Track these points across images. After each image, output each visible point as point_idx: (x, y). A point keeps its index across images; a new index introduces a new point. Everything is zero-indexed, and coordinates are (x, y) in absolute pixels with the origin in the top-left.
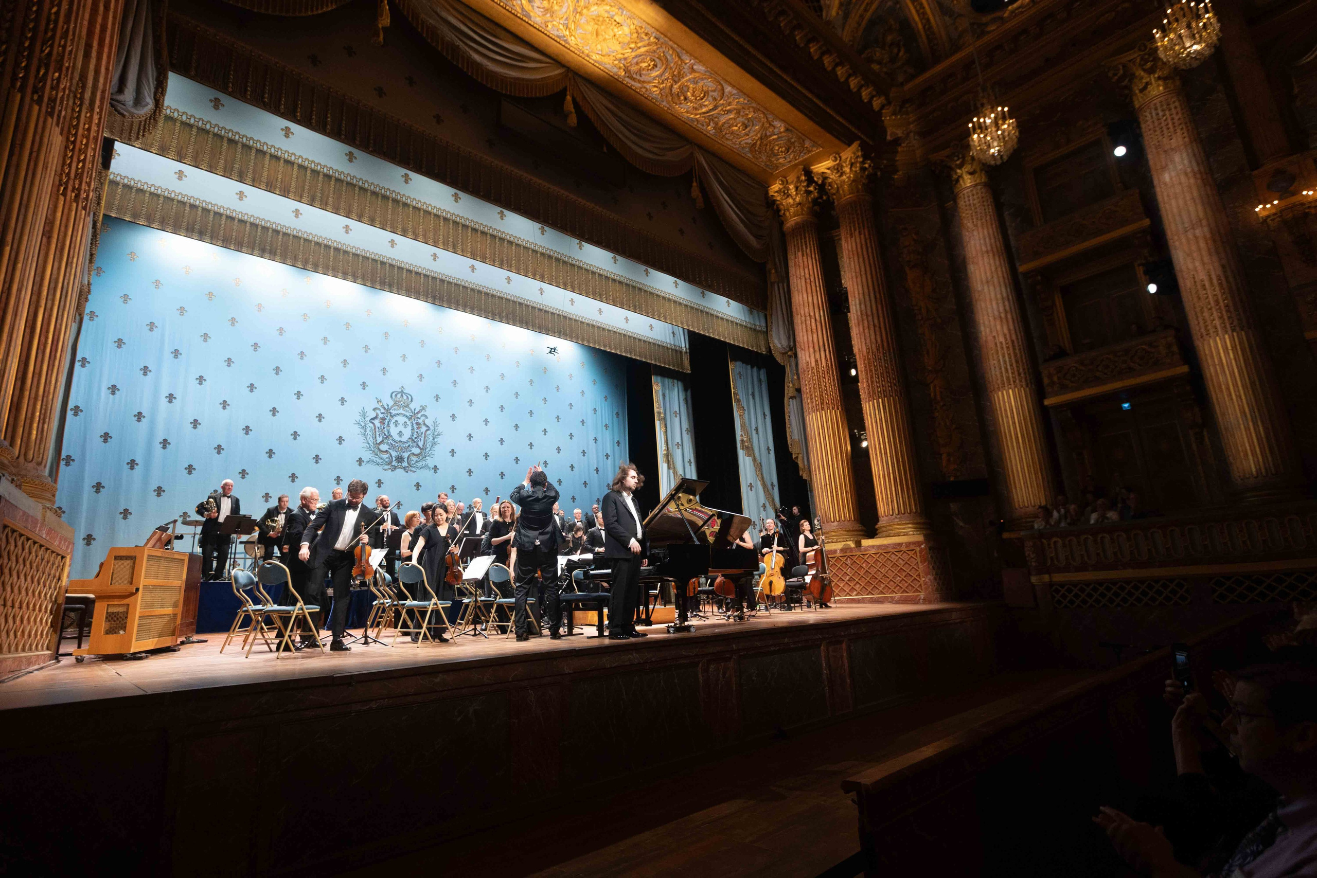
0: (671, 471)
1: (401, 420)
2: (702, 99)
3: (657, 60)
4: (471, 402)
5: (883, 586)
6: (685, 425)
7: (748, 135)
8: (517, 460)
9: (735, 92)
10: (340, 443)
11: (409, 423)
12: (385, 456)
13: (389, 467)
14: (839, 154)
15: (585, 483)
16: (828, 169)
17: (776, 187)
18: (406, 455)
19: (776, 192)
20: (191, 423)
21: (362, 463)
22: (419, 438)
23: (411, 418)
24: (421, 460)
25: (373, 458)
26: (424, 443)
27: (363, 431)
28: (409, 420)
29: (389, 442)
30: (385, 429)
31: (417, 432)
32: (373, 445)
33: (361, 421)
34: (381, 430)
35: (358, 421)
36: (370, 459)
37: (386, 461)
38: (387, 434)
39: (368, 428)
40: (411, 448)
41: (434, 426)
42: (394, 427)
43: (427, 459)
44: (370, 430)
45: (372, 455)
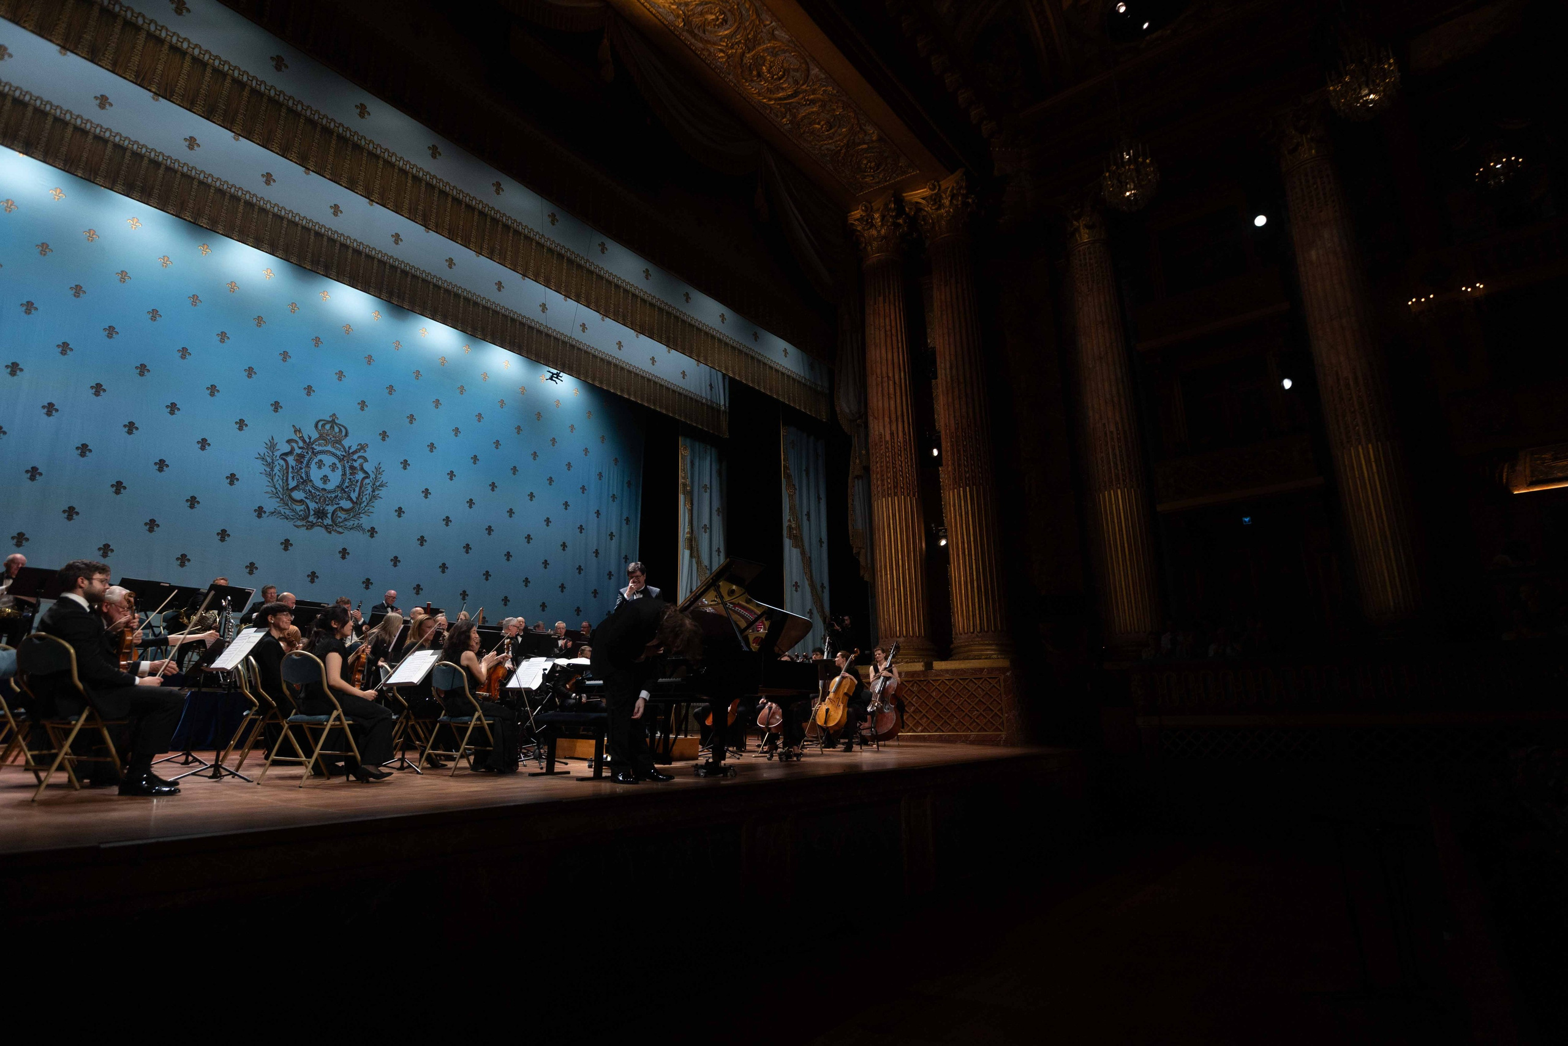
0: (694, 560)
1: (328, 460)
2: (780, 79)
3: (729, 14)
4: (432, 447)
5: (955, 720)
6: (716, 505)
7: (831, 138)
8: (490, 530)
9: (823, 76)
10: (232, 483)
11: (339, 465)
12: (299, 508)
13: (304, 523)
14: (938, 182)
15: (580, 569)
16: (923, 199)
17: (857, 213)
18: (330, 509)
19: (858, 220)
21: (263, 514)
22: (352, 488)
23: (343, 459)
24: (352, 517)
25: (281, 509)
26: (359, 495)
27: (268, 470)
28: (340, 462)
29: (307, 488)
30: (303, 470)
31: (350, 479)
32: (281, 491)
33: (268, 455)
34: (296, 471)
35: (262, 455)
36: (275, 509)
37: (299, 514)
38: (305, 477)
39: (277, 466)
40: (339, 500)
41: (376, 473)
42: (317, 469)
43: (362, 518)
44: (279, 470)
45: (278, 505)
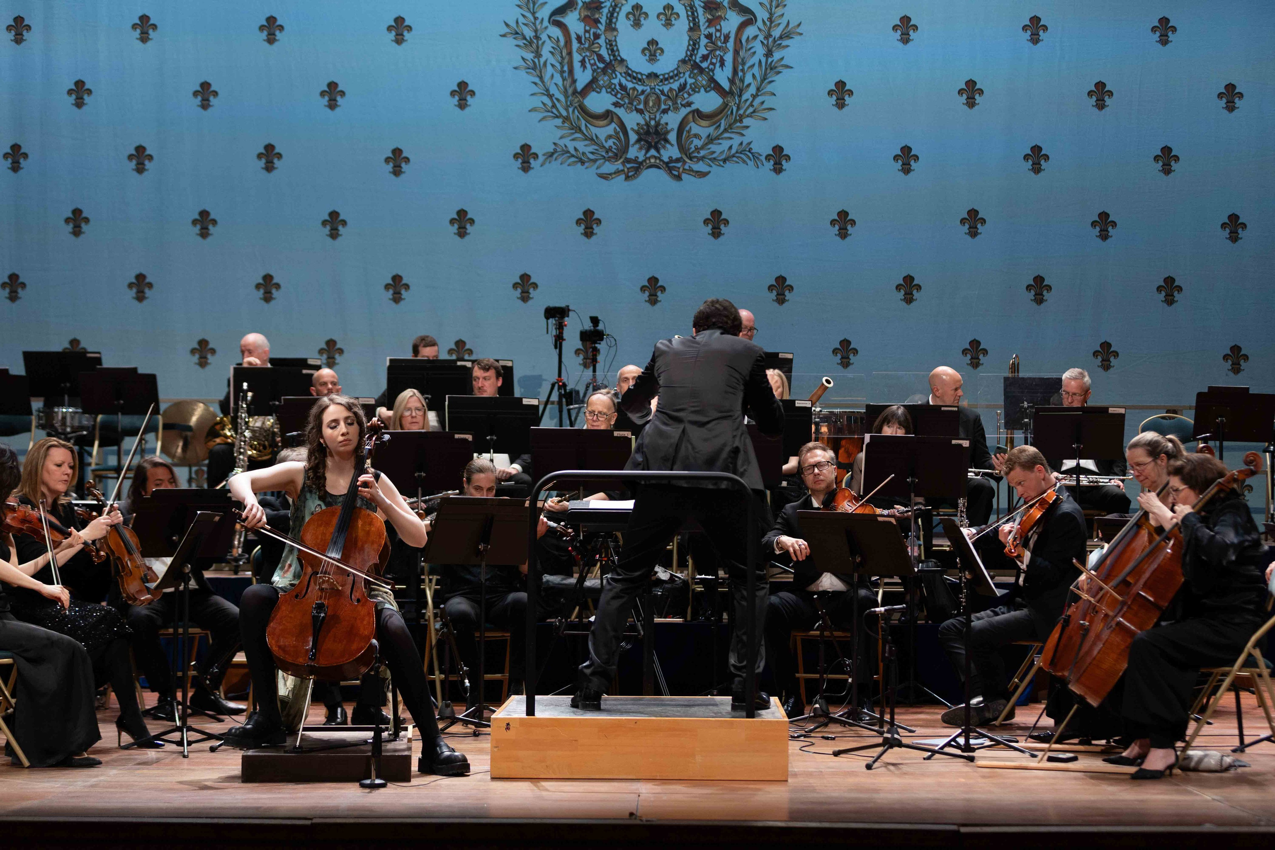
10: (462, 105)
11: (679, 8)
12: (604, 131)
13: (618, 165)
18: (672, 120)
20: (70, 92)
21: (532, 161)
22: (716, 57)
24: (725, 130)
25: (567, 141)
26: (735, 71)
27: (530, 56)
29: (616, 81)
30: (601, 41)
31: (709, 36)
32: (562, 98)
33: (526, 22)
34: (587, 45)
35: (513, 25)
36: (555, 144)
37: (607, 145)
38: (609, 55)
39: (546, 43)
40: (690, 95)
41: (769, 7)
42: (632, 28)
43: (747, 127)
44: (553, 50)
45: (560, 133)
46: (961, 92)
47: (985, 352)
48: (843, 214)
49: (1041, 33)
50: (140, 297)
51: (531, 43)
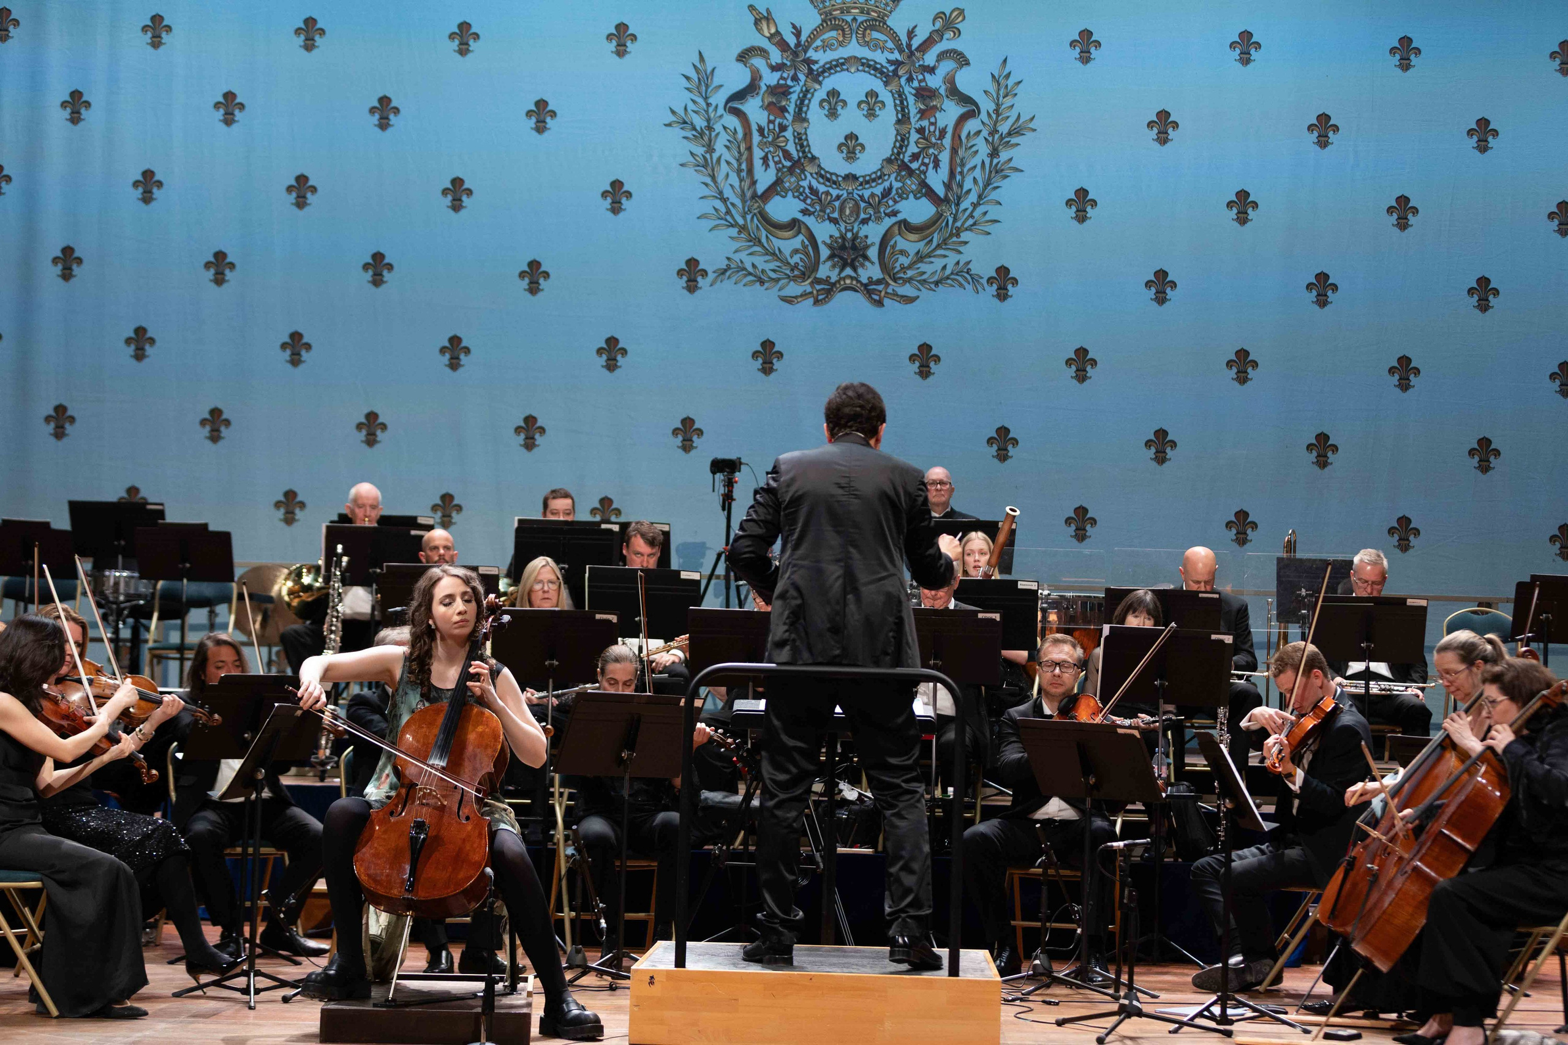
1: (854, 85)
8: (1403, 209)
10: (616, 208)
11: (885, 95)
12: (789, 245)
13: (805, 287)
18: (873, 232)
20: (136, 184)
21: (699, 279)
22: (929, 156)
23: (895, 72)
25: (743, 256)
26: (952, 174)
27: (700, 150)
28: (886, 84)
29: (803, 183)
30: (789, 134)
31: (921, 131)
32: (738, 203)
33: (695, 109)
34: (770, 139)
35: (681, 112)
36: (728, 259)
37: (792, 262)
38: (797, 150)
39: (720, 135)
40: (896, 202)
41: (995, 96)
42: (826, 119)
43: (966, 243)
44: (728, 144)
45: (736, 245)
46: (1230, 205)
47: (1254, 526)
48: (1082, 352)
49: (1331, 134)
50: (215, 437)
51: (702, 134)
